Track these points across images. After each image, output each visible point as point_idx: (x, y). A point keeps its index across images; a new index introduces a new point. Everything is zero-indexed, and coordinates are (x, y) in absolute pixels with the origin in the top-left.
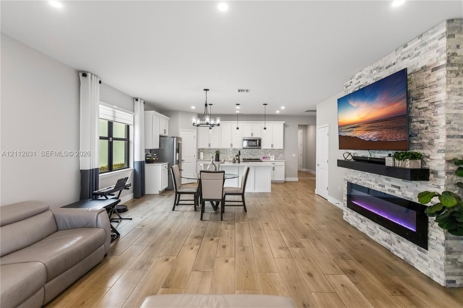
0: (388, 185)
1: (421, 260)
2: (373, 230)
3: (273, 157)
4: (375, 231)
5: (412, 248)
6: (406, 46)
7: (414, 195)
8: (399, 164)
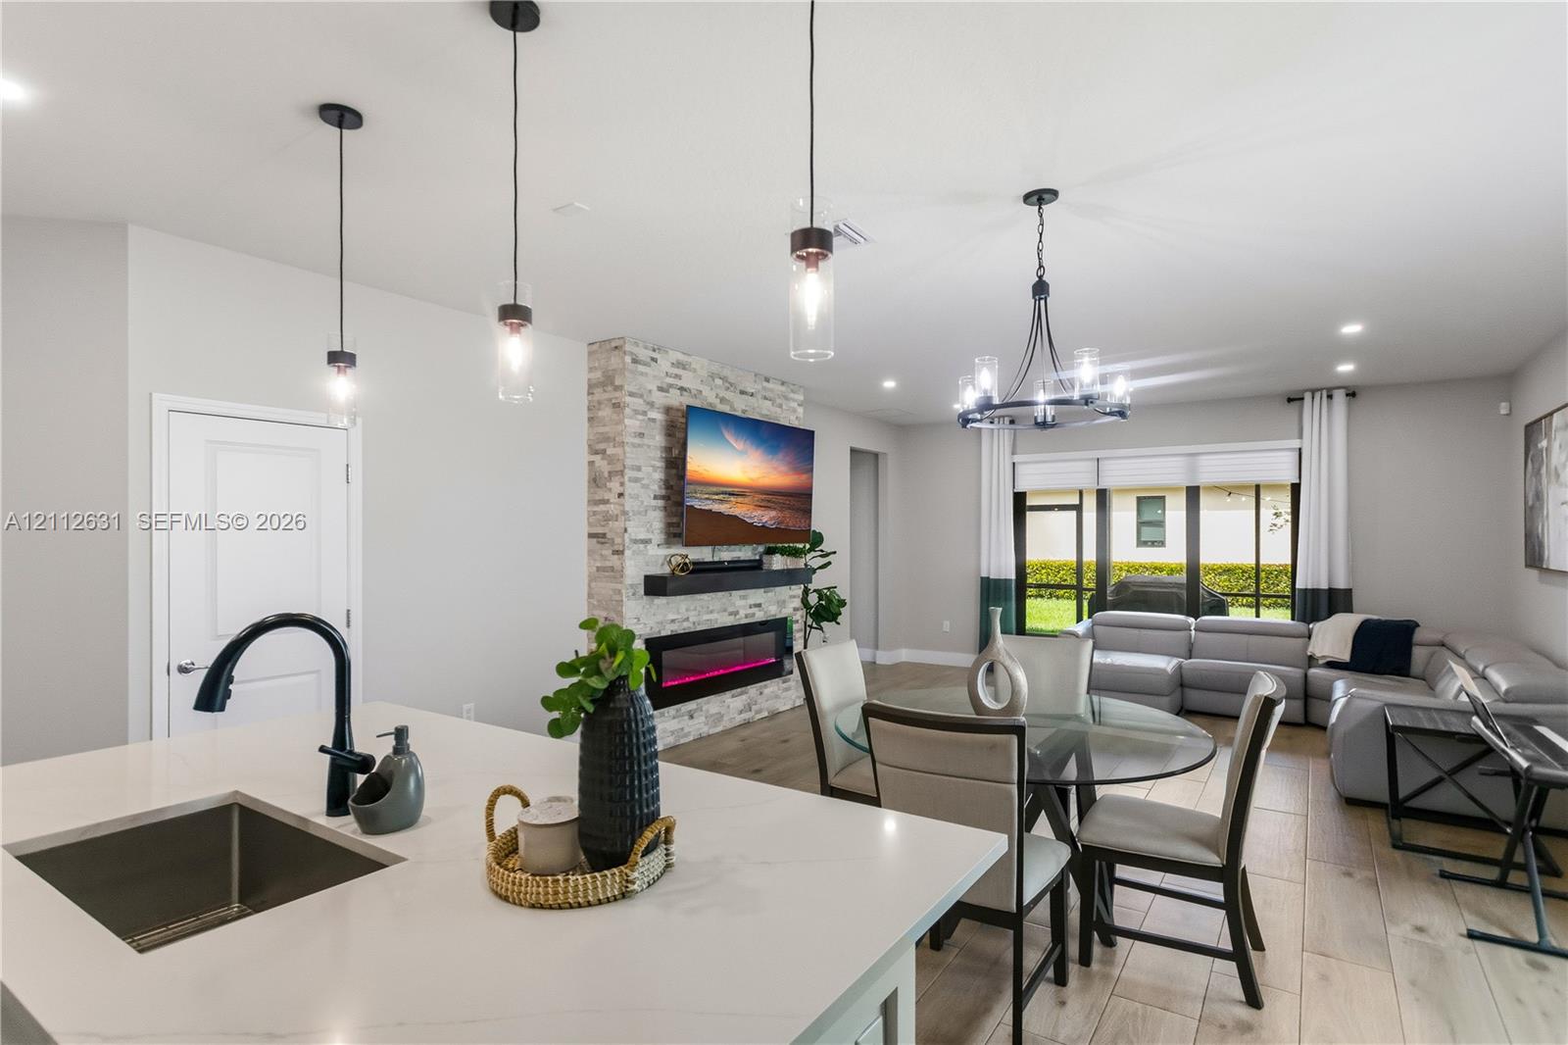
0: (744, 607)
5: (776, 689)
6: (767, 380)
7: (777, 608)
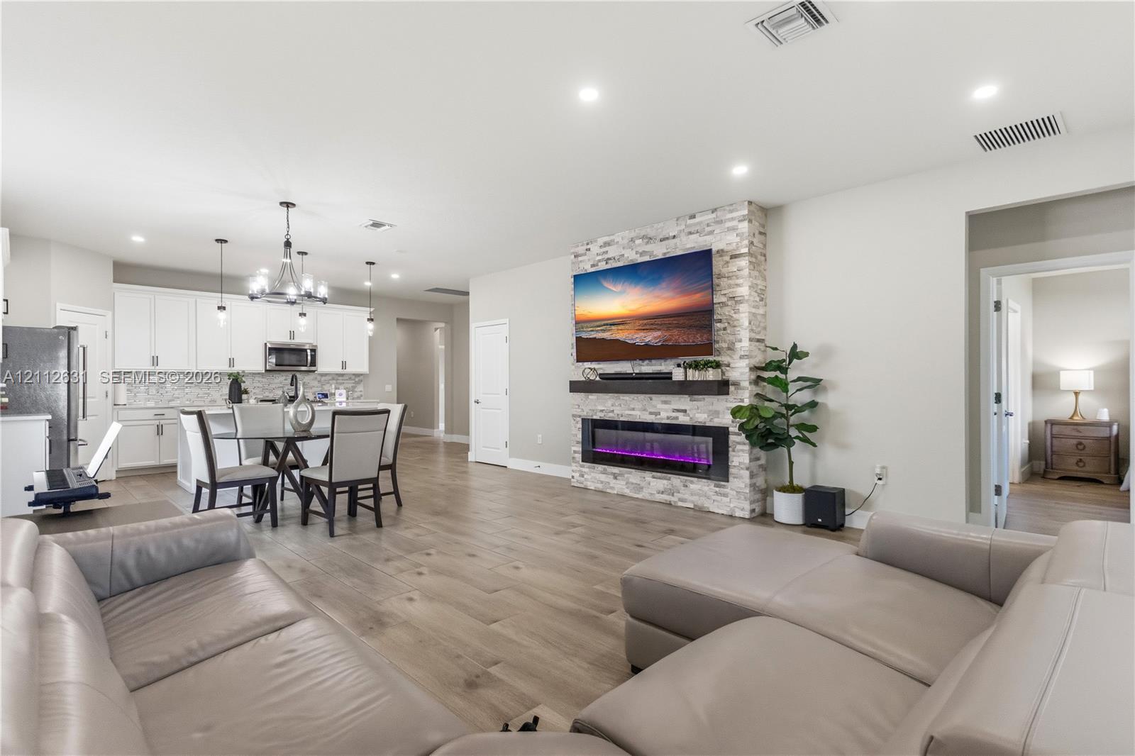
0: (666, 411)
1: (719, 498)
2: (639, 485)
3: (344, 392)
4: (643, 484)
5: (706, 488)
6: (693, 217)
7: (708, 416)
8: (693, 375)
